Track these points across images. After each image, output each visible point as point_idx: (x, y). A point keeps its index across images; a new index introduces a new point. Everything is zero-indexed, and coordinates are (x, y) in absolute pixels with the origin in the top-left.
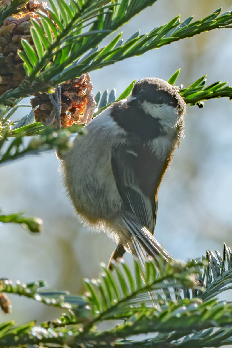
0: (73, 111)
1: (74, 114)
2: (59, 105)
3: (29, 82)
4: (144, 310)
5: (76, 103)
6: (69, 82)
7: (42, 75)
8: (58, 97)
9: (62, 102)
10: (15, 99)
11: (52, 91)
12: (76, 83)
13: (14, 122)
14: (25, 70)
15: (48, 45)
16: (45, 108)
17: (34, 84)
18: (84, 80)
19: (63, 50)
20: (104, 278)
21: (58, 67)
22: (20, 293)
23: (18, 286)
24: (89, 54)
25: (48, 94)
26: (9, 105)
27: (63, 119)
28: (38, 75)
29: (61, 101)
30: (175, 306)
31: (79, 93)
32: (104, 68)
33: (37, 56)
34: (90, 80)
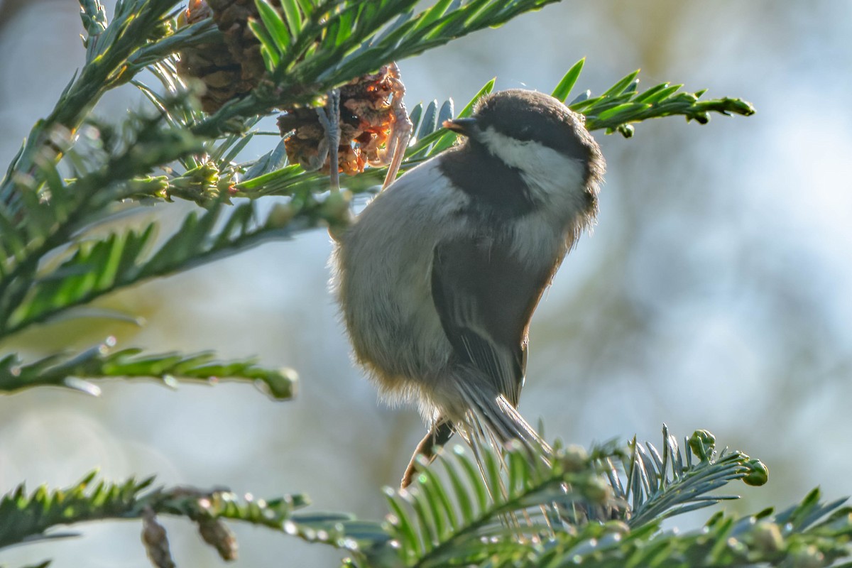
0: (364, 139)
1: (368, 147)
2: (337, 129)
3: (272, 84)
4: (509, 548)
5: (370, 124)
6: (355, 81)
7: (299, 70)
8: (334, 112)
9: (342, 122)
10: (245, 119)
11: (320, 102)
12: (370, 83)
13: (243, 167)
14: (265, 58)
15: (310, 7)
16: (307, 135)
17: (283, 87)
18: (387, 77)
19: (341, 17)
20: (424, 487)
21: (333, 52)
22: (254, 518)
23: (250, 505)
24: (394, 25)
25: (311, 108)
26: (233, 132)
27: (344, 157)
28: (291, 68)
29: (341, 119)
30: (573, 538)
31: (377, 103)
32: (426, 52)
33: (289, 31)
34: (398, 77)
